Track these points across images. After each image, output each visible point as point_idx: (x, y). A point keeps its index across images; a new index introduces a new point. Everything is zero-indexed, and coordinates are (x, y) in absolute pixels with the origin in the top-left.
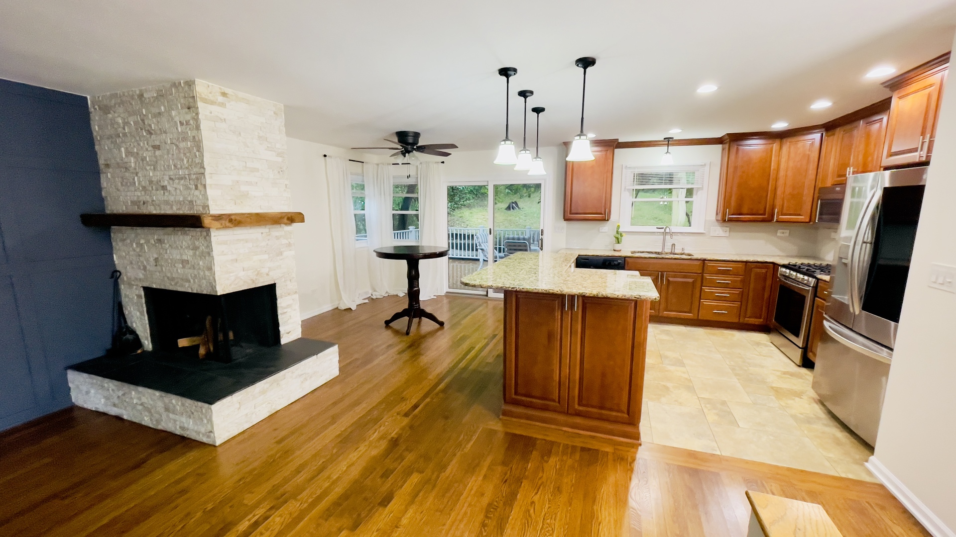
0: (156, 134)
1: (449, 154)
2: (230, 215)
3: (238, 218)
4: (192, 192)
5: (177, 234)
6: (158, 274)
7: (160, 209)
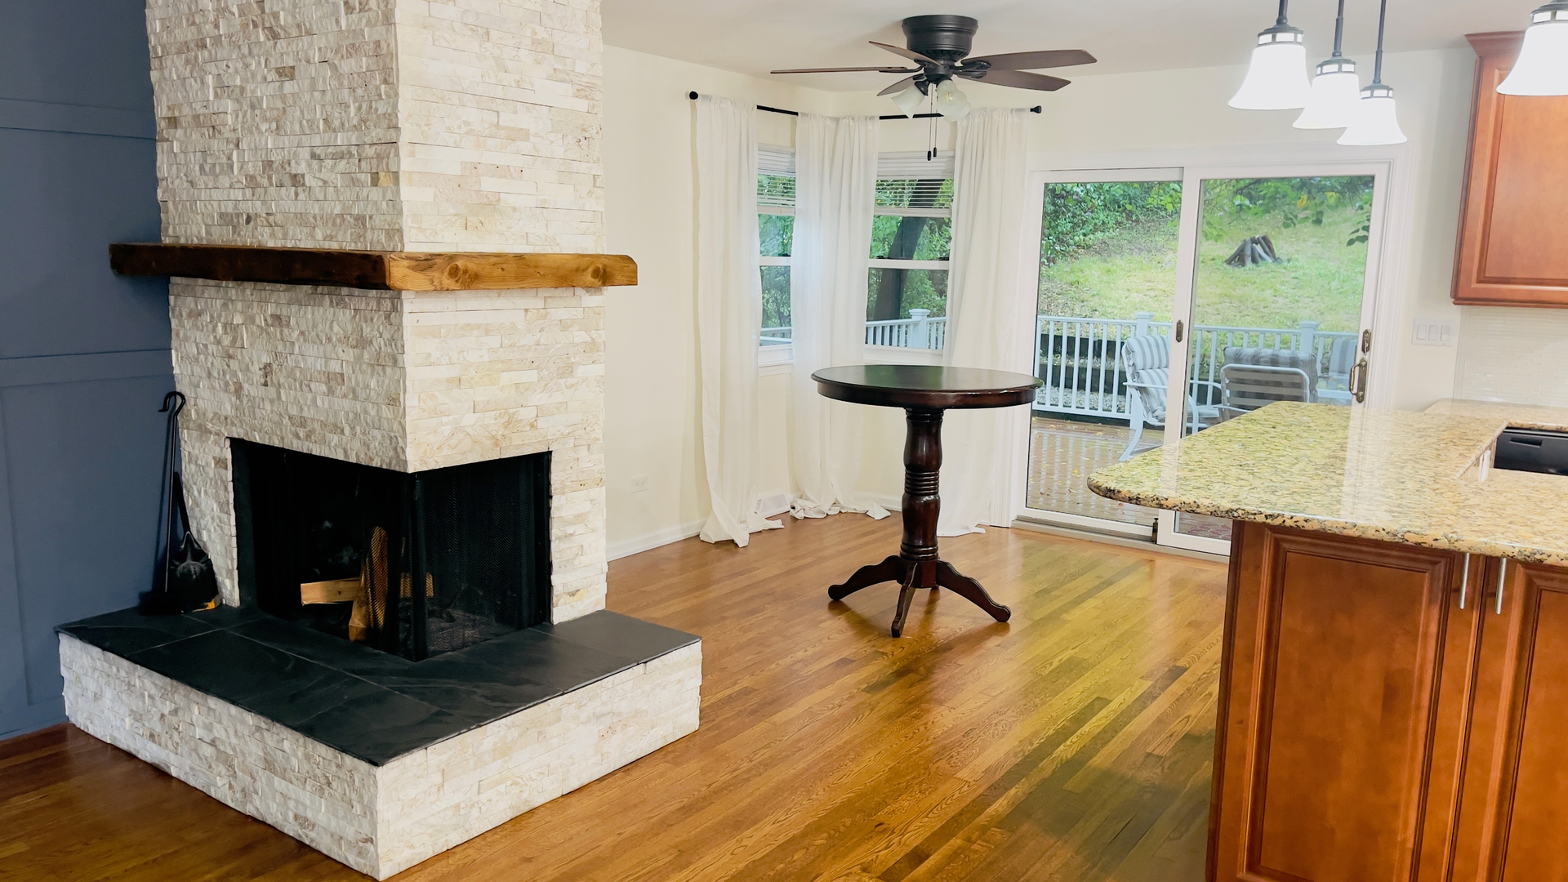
0: (288, 37)
1: (1062, 83)
2: (452, 257)
3: (472, 266)
4: (365, 191)
5: (321, 305)
6: (268, 406)
7: (285, 237)
